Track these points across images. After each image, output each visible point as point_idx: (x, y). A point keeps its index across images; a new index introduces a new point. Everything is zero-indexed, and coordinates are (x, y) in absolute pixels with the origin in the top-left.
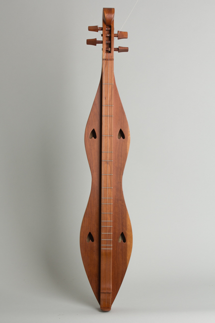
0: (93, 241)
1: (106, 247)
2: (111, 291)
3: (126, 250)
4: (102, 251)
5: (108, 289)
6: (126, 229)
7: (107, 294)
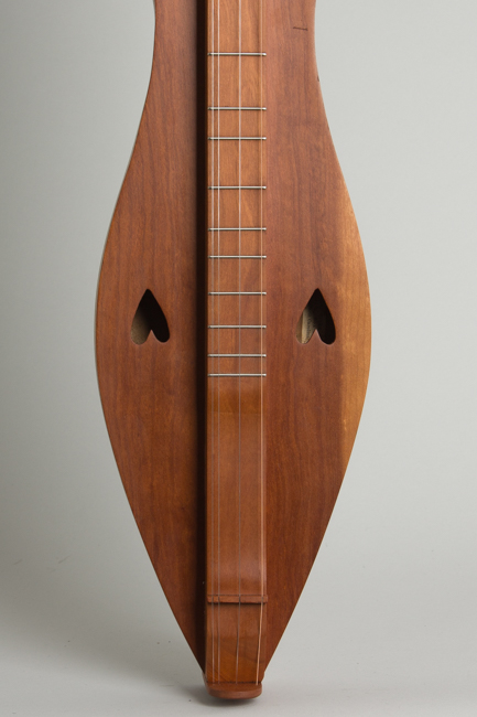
0: (163, 335)
1: (235, 364)
2: (263, 597)
3: (338, 383)
4: (211, 384)
5: (244, 584)
6: (337, 273)
7: (240, 610)
